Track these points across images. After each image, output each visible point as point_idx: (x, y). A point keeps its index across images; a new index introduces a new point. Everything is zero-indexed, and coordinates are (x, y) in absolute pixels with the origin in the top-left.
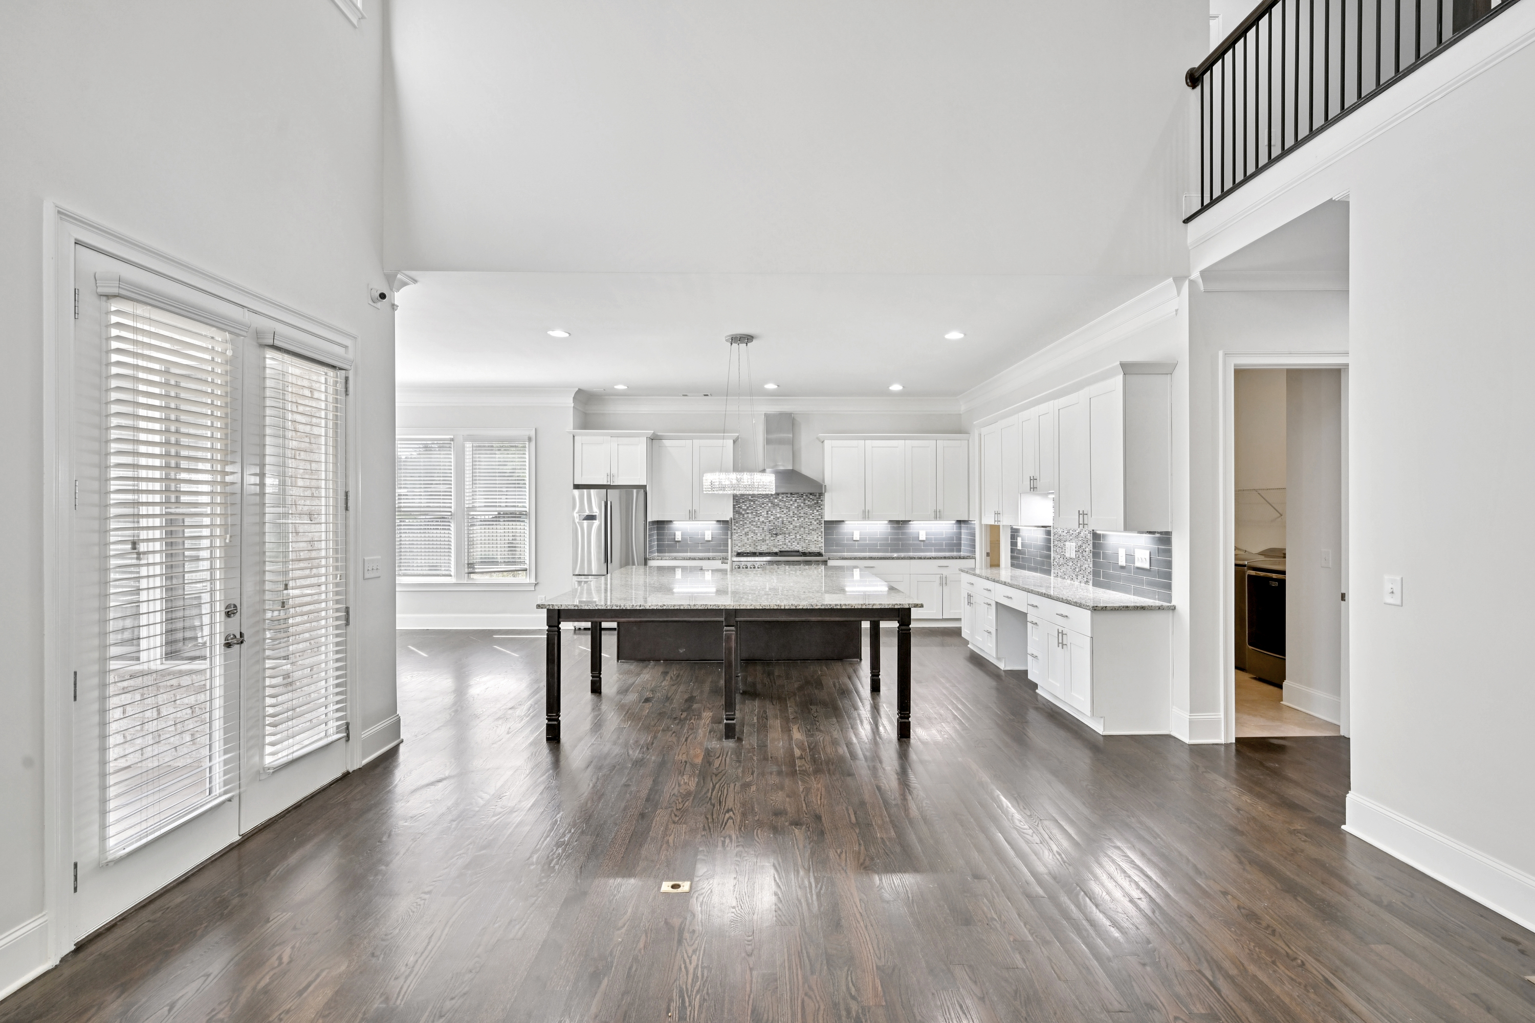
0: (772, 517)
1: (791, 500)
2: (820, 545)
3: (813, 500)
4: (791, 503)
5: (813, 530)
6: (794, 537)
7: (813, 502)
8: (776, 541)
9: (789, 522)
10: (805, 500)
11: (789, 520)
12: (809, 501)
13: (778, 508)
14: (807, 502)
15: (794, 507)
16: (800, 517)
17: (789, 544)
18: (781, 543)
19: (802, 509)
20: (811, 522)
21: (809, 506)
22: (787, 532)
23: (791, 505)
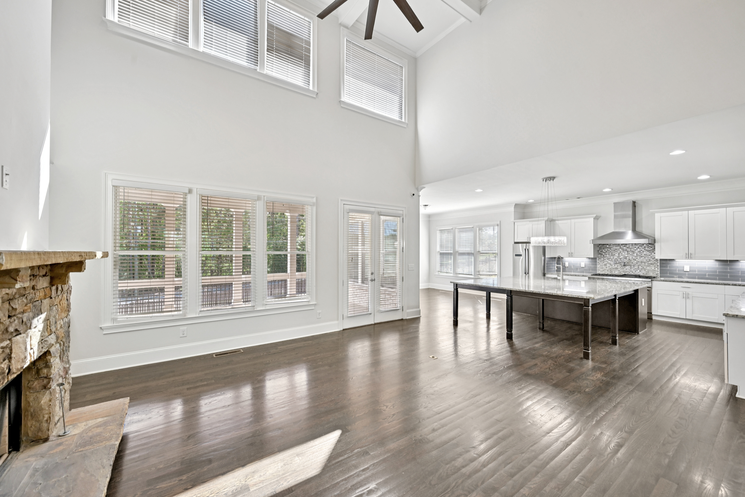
0: (622, 256)
1: (635, 247)
2: (657, 273)
3: (651, 247)
4: (635, 249)
5: (651, 264)
6: (637, 267)
7: (651, 249)
8: (625, 269)
9: (634, 259)
10: (645, 247)
11: (634, 258)
12: (648, 248)
13: (626, 252)
14: (646, 248)
15: (637, 251)
16: (642, 257)
17: (634, 271)
18: (628, 270)
19: (643, 252)
20: (650, 260)
21: (648, 251)
22: (632, 265)
23: (635, 250)
